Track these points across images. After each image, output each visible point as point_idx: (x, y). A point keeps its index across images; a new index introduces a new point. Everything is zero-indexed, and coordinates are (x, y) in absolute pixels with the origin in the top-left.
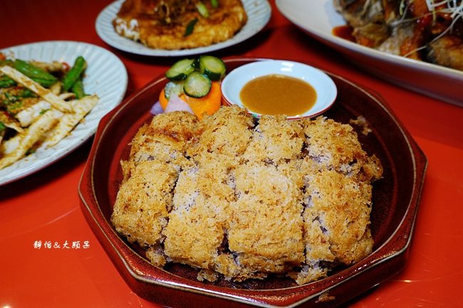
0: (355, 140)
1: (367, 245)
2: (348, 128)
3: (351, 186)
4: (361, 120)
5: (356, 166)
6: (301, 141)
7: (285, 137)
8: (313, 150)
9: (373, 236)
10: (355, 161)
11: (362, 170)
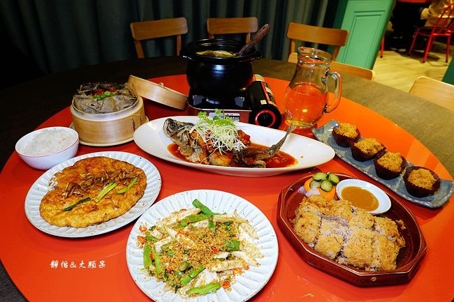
0: (396, 228)
1: (394, 267)
2: (394, 223)
3: (391, 244)
4: (401, 222)
5: (394, 238)
6: (372, 223)
7: (367, 220)
8: (378, 228)
9: (397, 264)
10: (394, 236)
11: (396, 241)
